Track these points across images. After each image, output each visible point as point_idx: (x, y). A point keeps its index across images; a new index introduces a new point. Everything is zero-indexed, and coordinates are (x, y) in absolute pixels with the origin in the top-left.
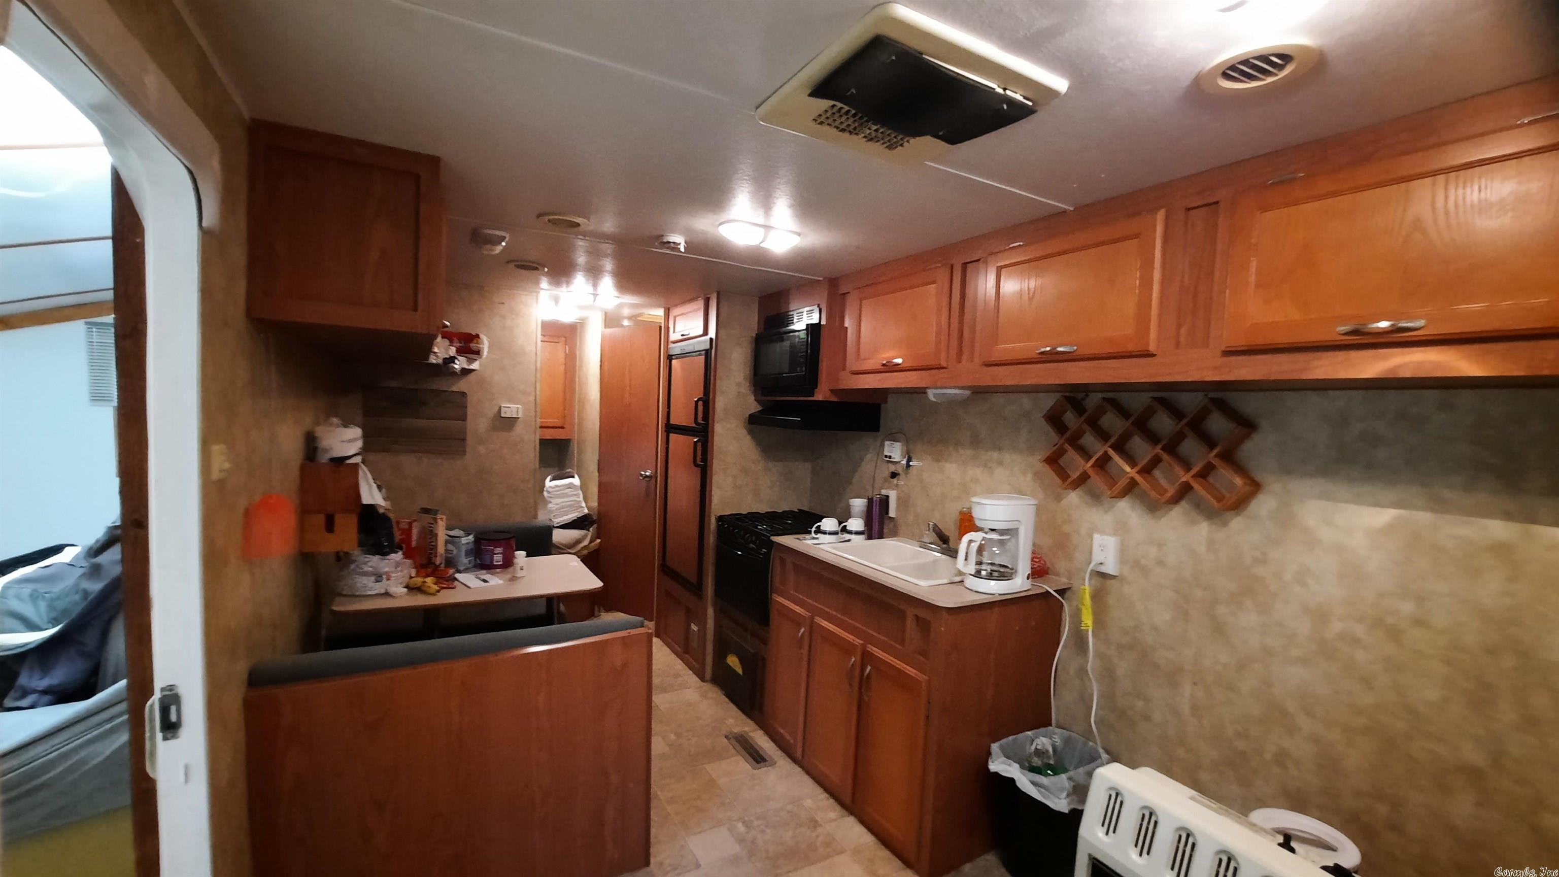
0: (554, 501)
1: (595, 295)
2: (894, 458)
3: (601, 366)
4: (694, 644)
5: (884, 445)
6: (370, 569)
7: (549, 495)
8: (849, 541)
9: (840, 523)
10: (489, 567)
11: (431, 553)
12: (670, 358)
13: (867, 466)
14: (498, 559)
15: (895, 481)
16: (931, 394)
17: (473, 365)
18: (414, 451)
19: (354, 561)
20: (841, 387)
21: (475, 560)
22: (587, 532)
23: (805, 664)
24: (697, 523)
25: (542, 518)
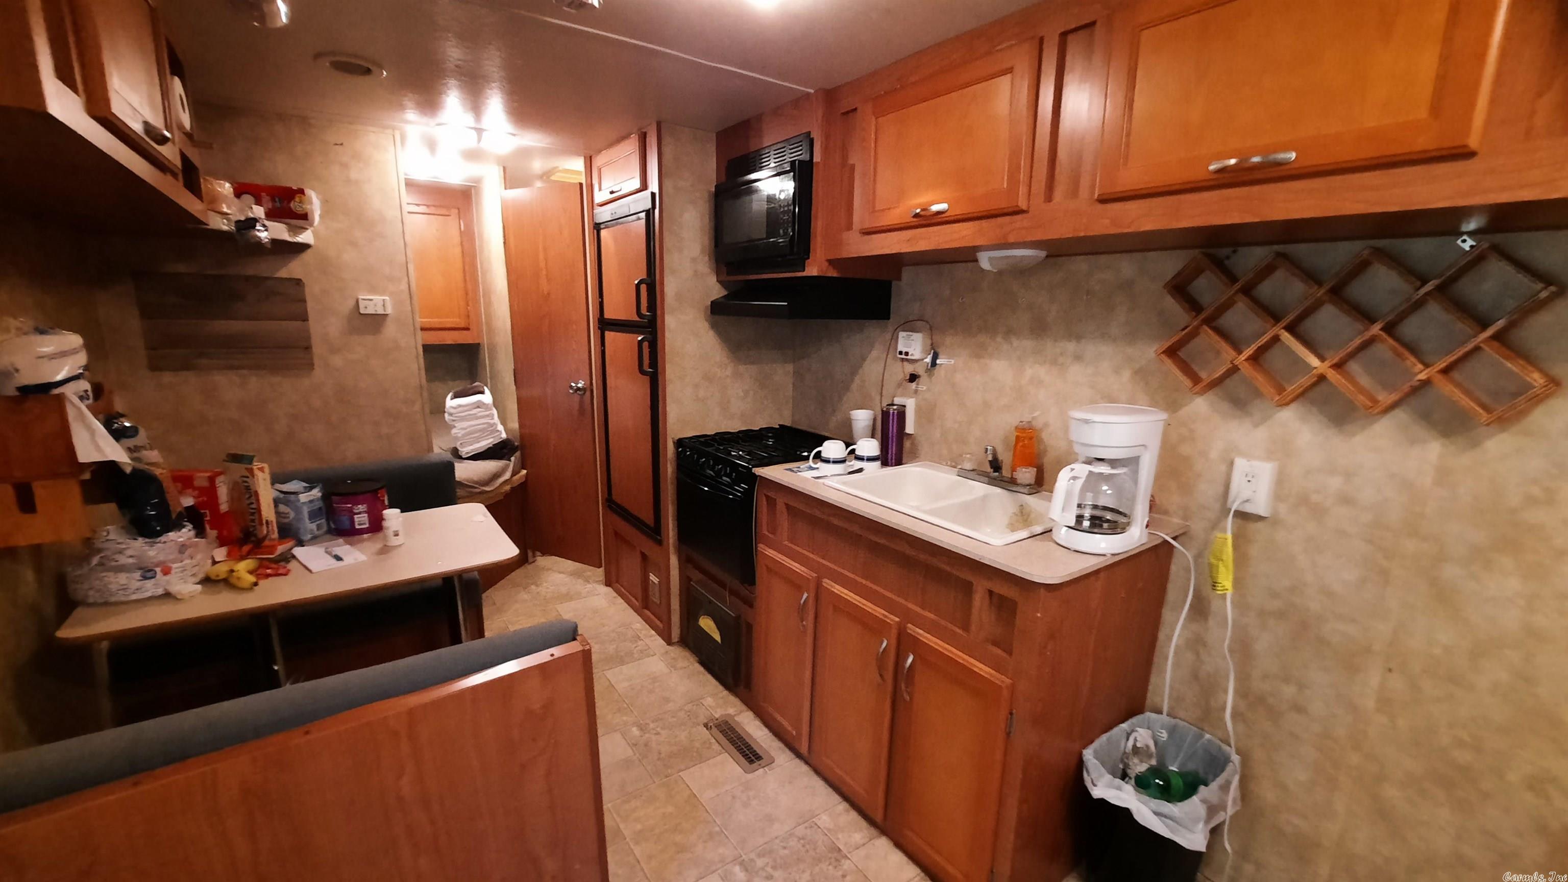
0: (459, 425)
1: (479, 131)
2: (912, 355)
3: (505, 243)
4: (655, 598)
5: (897, 337)
6: (131, 560)
7: (451, 418)
8: (860, 470)
9: (848, 445)
10: (349, 533)
11: (253, 521)
12: (597, 227)
13: (872, 368)
14: (362, 520)
15: (913, 385)
16: (985, 260)
17: (300, 236)
18: (231, 368)
19: (99, 551)
20: (845, 255)
21: (328, 524)
22: (508, 462)
23: (809, 639)
24: (649, 446)
25: (439, 449)
